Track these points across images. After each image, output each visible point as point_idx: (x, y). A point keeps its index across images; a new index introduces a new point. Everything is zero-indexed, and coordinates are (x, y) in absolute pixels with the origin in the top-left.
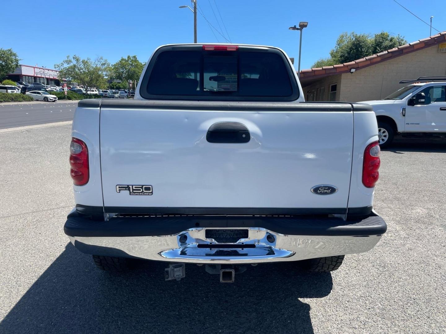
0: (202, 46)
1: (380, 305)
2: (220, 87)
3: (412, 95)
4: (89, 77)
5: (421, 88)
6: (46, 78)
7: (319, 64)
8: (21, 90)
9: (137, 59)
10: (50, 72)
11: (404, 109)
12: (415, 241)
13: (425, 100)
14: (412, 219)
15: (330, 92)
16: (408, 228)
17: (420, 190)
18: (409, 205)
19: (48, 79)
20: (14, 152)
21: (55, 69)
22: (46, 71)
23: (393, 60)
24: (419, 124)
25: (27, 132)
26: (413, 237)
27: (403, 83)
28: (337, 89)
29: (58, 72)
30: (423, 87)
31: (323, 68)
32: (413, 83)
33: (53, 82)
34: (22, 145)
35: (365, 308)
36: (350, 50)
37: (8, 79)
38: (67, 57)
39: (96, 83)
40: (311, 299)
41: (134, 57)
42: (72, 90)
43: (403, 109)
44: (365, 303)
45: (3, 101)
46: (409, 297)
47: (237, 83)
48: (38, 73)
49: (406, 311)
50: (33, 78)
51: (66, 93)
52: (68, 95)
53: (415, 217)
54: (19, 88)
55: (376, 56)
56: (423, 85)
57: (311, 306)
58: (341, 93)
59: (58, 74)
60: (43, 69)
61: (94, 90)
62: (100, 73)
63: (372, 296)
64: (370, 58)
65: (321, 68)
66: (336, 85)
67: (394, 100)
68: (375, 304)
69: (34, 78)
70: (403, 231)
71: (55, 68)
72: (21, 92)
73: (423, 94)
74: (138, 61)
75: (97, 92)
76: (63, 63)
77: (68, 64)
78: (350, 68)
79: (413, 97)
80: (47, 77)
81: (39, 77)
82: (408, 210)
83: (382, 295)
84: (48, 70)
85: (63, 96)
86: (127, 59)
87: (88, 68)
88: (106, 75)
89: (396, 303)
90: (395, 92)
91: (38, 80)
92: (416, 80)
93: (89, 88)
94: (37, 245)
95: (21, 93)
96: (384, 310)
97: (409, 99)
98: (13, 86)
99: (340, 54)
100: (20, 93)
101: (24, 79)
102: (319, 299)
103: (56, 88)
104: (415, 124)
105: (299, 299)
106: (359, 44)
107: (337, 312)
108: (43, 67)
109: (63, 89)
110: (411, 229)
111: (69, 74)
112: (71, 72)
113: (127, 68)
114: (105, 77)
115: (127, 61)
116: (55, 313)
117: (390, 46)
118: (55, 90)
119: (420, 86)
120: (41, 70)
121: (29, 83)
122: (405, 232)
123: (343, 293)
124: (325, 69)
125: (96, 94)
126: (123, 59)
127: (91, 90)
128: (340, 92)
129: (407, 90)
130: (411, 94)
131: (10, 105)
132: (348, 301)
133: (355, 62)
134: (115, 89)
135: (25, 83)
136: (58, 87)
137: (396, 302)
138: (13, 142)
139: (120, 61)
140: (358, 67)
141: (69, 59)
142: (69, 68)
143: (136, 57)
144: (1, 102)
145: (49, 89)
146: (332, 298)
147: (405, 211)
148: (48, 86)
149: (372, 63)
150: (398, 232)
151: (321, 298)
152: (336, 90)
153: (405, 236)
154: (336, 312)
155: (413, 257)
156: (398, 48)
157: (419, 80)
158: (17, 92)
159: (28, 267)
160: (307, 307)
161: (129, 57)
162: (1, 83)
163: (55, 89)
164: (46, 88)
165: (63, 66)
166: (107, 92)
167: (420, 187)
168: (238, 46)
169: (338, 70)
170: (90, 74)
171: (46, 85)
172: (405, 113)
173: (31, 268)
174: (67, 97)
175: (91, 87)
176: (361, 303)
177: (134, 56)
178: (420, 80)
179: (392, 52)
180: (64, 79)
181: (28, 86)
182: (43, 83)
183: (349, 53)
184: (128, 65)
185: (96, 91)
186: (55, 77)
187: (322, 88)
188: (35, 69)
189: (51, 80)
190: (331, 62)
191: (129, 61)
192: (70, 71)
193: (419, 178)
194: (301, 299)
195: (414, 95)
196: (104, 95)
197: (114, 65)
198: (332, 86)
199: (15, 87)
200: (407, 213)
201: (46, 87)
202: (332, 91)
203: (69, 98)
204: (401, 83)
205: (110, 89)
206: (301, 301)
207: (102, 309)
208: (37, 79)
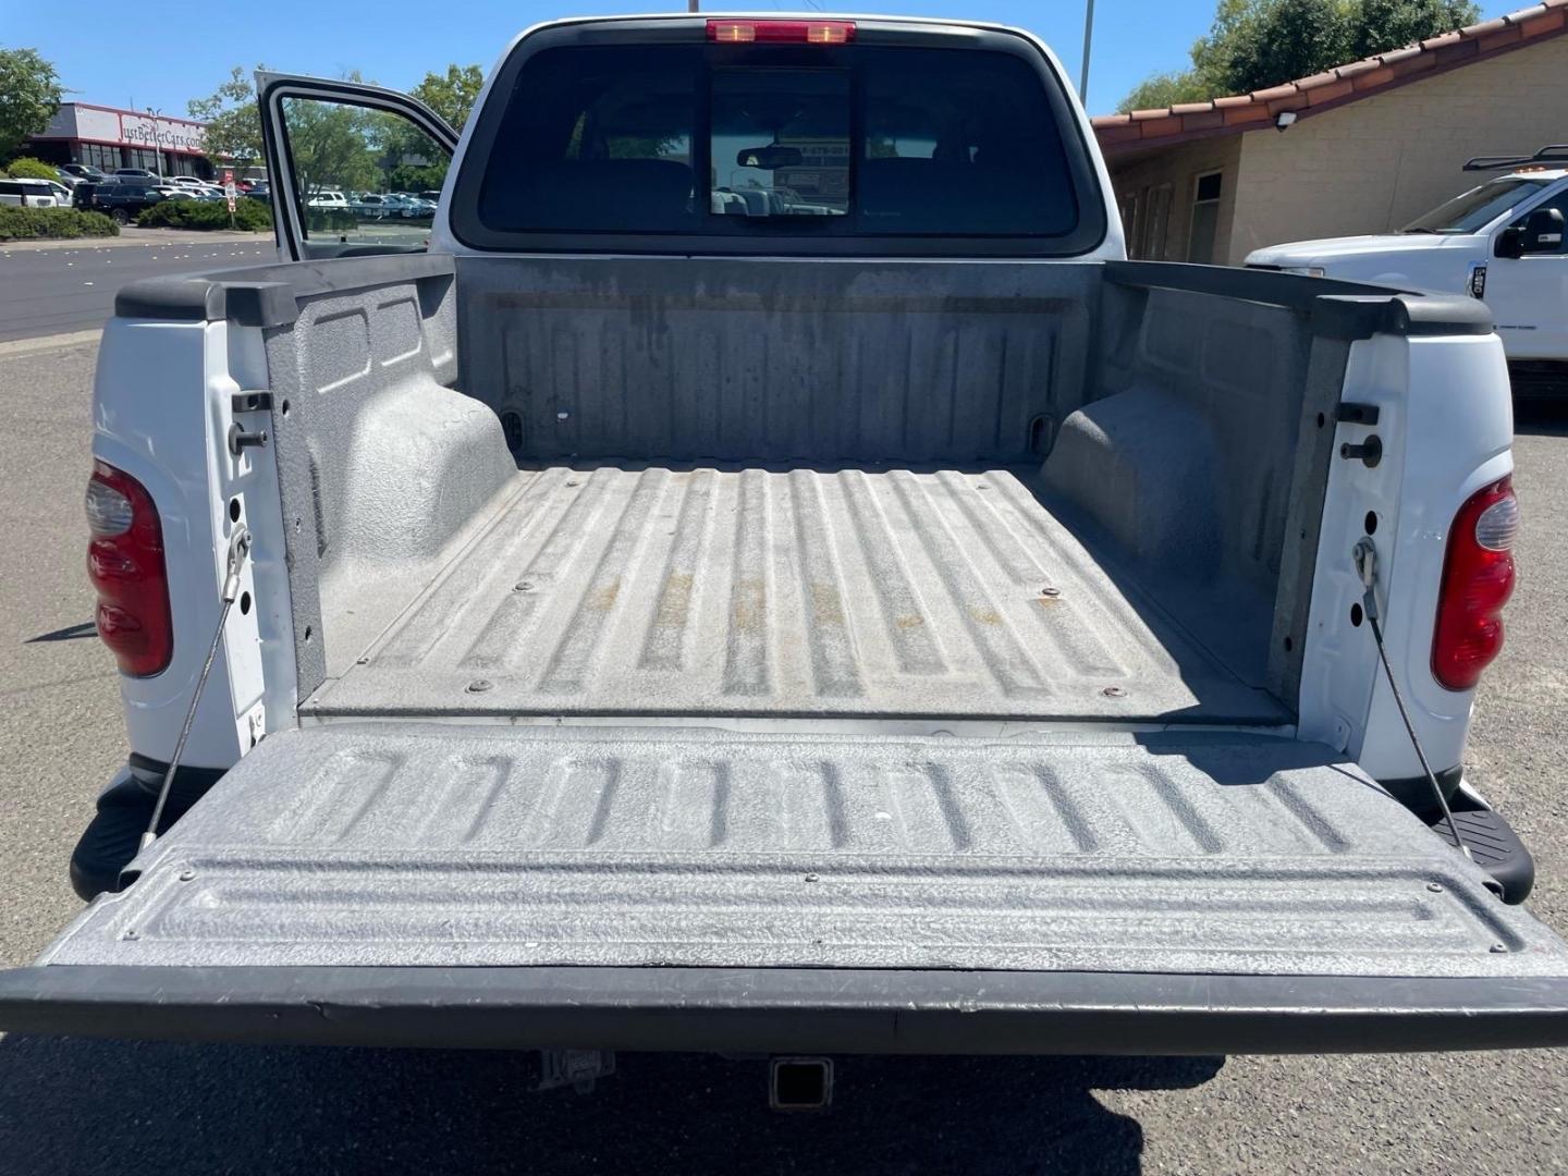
0: (704, 23)
1: (1431, 1126)
2: (783, 181)
3: (1513, 215)
4: (312, 148)
5: (1545, 190)
6: (162, 151)
7: (1148, 93)
8: (74, 196)
10: (177, 129)
11: (1480, 271)
12: (1547, 819)
13: (1562, 238)
14: (1528, 719)
15: (1195, 202)
16: (1516, 762)
17: (1549, 596)
18: (1513, 660)
19: (169, 155)
20: (23, 433)
21: (191, 119)
22: (163, 127)
23: (1439, 78)
24: (1533, 328)
25: (78, 356)
26: (1538, 802)
27: (1477, 168)
28: (1222, 192)
29: (202, 130)
30: (1555, 185)
31: (1174, 111)
32: (1516, 170)
33: (188, 166)
34: (55, 408)
35: (1371, 1140)
36: (1270, 38)
37: (29, 155)
38: (233, 73)
39: (338, 169)
40: (1147, 1095)
42: (254, 196)
43: (1476, 269)
44: (1372, 1116)
45: (9, 237)
46: (1548, 1086)
47: (847, 168)
48: (135, 132)
49: (1542, 1156)
50: (117, 150)
51: (232, 204)
52: (239, 215)
53: (1540, 715)
54: (67, 189)
55: (1378, 62)
56: (1555, 177)
57: (1145, 1127)
58: (1236, 205)
59: (202, 136)
60: (152, 119)
61: (332, 194)
62: (353, 130)
63: (1398, 1080)
64: (1353, 71)
65: (1165, 112)
66: (1219, 176)
67: (1442, 237)
68: (1412, 1121)
69: (121, 152)
70: (1500, 777)
71: (192, 113)
72: (76, 204)
73: (1555, 212)
75: (343, 203)
76: (221, 95)
77: (237, 99)
78: (1274, 110)
79: (1518, 223)
80: (165, 146)
81: (139, 149)
82: (1508, 681)
83: (1435, 1078)
84: (170, 121)
85: (223, 216)
86: (446, 79)
87: (307, 115)
88: (374, 140)
89: (1497, 1116)
90: (1445, 205)
91: (135, 159)
92: (1530, 157)
93: (312, 186)
94: (65, 829)
95: (73, 207)
96: (1451, 1152)
97: (1501, 231)
98: (45, 182)
99: (1229, 55)
100: (70, 206)
101: (85, 154)
102: (1178, 1094)
103: (200, 186)
104: (1520, 327)
105: (1097, 1094)
106: (1302, 16)
107: (1258, 1162)
108: (149, 109)
109: (223, 192)
110: (1530, 764)
111: (243, 137)
112: (250, 127)
113: (449, 111)
114: (371, 148)
115: (449, 86)
116: (104, 1149)
117: (1416, 24)
118: (193, 195)
119: (1545, 184)
120: (143, 120)
121: (103, 168)
122: (1507, 782)
123: (1275, 1068)
124: (1182, 115)
125: (340, 208)
126: (431, 81)
127: (322, 193)
128: (1234, 202)
129: (1491, 197)
130: (1509, 213)
131: (34, 252)
132: (1300, 1108)
133: (1296, 86)
134: (406, 190)
135: (87, 171)
136: (204, 184)
137: (1496, 1110)
138: (27, 396)
139: (423, 88)
140: (1305, 108)
141: (239, 79)
142: (241, 112)
143: (480, 70)
144: (4, 239)
145: (176, 190)
146: (1235, 1090)
147: (1498, 685)
148: (171, 180)
149: (1358, 90)
150: (1478, 778)
151: (1188, 1092)
152: (1217, 195)
153: (1511, 800)
154: (1253, 1161)
155: (1548, 896)
156: (1461, 33)
157: (1539, 157)
158: (60, 201)
159: (21, 926)
160: (1128, 1134)
161: (453, 71)
162: (6, 171)
163: (196, 192)
164: (162, 186)
165: (219, 107)
166: (379, 200)
167: (1547, 583)
168: (853, 21)
169: (1230, 119)
170: (317, 135)
171: (164, 175)
172: (1483, 287)
173: (31, 931)
174: (238, 219)
175: (321, 182)
176: (1355, 1118)
177: (471, 66)
178: (1545, 159)
179: (1437, 50)
180: (225, 154)
181: (98, 179)
182: (151, 169)
183: (1264, 51)
184: (452, 102)
185: (339, 198)
186: (194, 148)
187: (1164, 187)
188: (124, 117)
189: (182, 156)
190: (1194, 84)
191: (455, 86)
192: (243, 124)
193: (1541, 544)
194: (1103, 1097)
195: (1522, 214)
196: (368, 213)
198: (1202, 181)
199: (50, 186)
200: (1505, 695)
201: (165, 183)
202: (1200, 198)
203: (244, 225)
204: (1468, 168)
205: (389, 191)
206: (1103, 1103)
207: (293, 1134)
208: (131, 153)
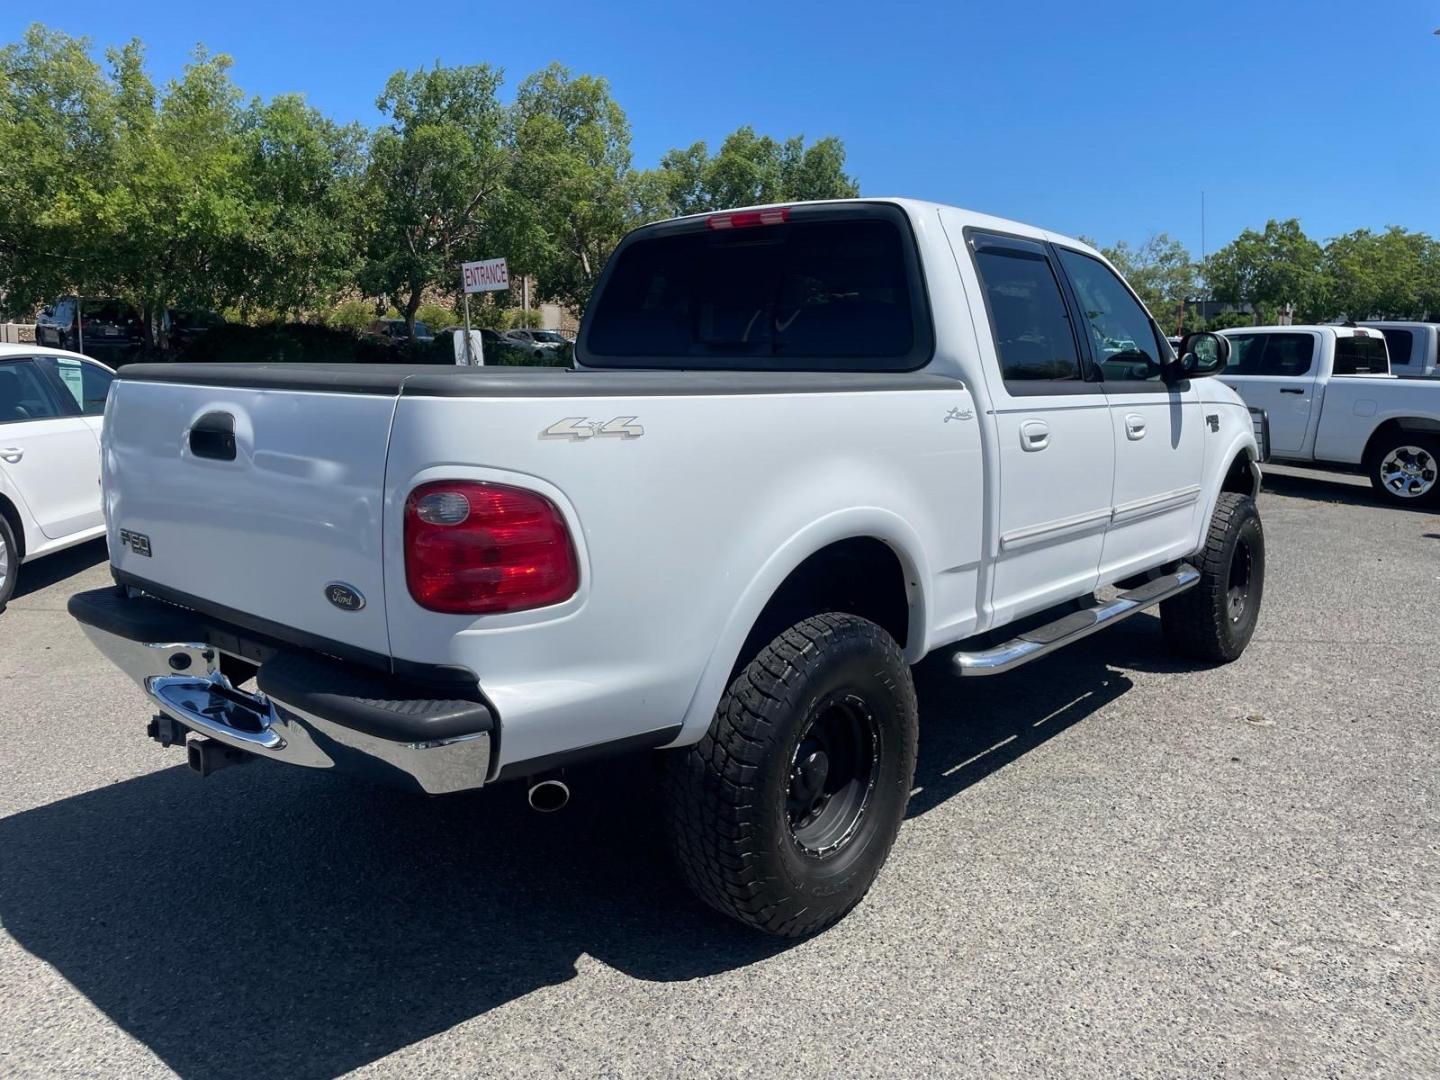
9: (1300, 231)
41: (1291, 224)
62: (1153, 284)
74: (1302, 236)
86: (1262, 233)
113: (1260, 262)
115: (1264, 240)
126: (1247, 236)
143: (1298, 222)
161: (1270, 225)
177: (1289, 219)
184: (1264, 254)
191: (1270, 239)
197: (1213, 258)
